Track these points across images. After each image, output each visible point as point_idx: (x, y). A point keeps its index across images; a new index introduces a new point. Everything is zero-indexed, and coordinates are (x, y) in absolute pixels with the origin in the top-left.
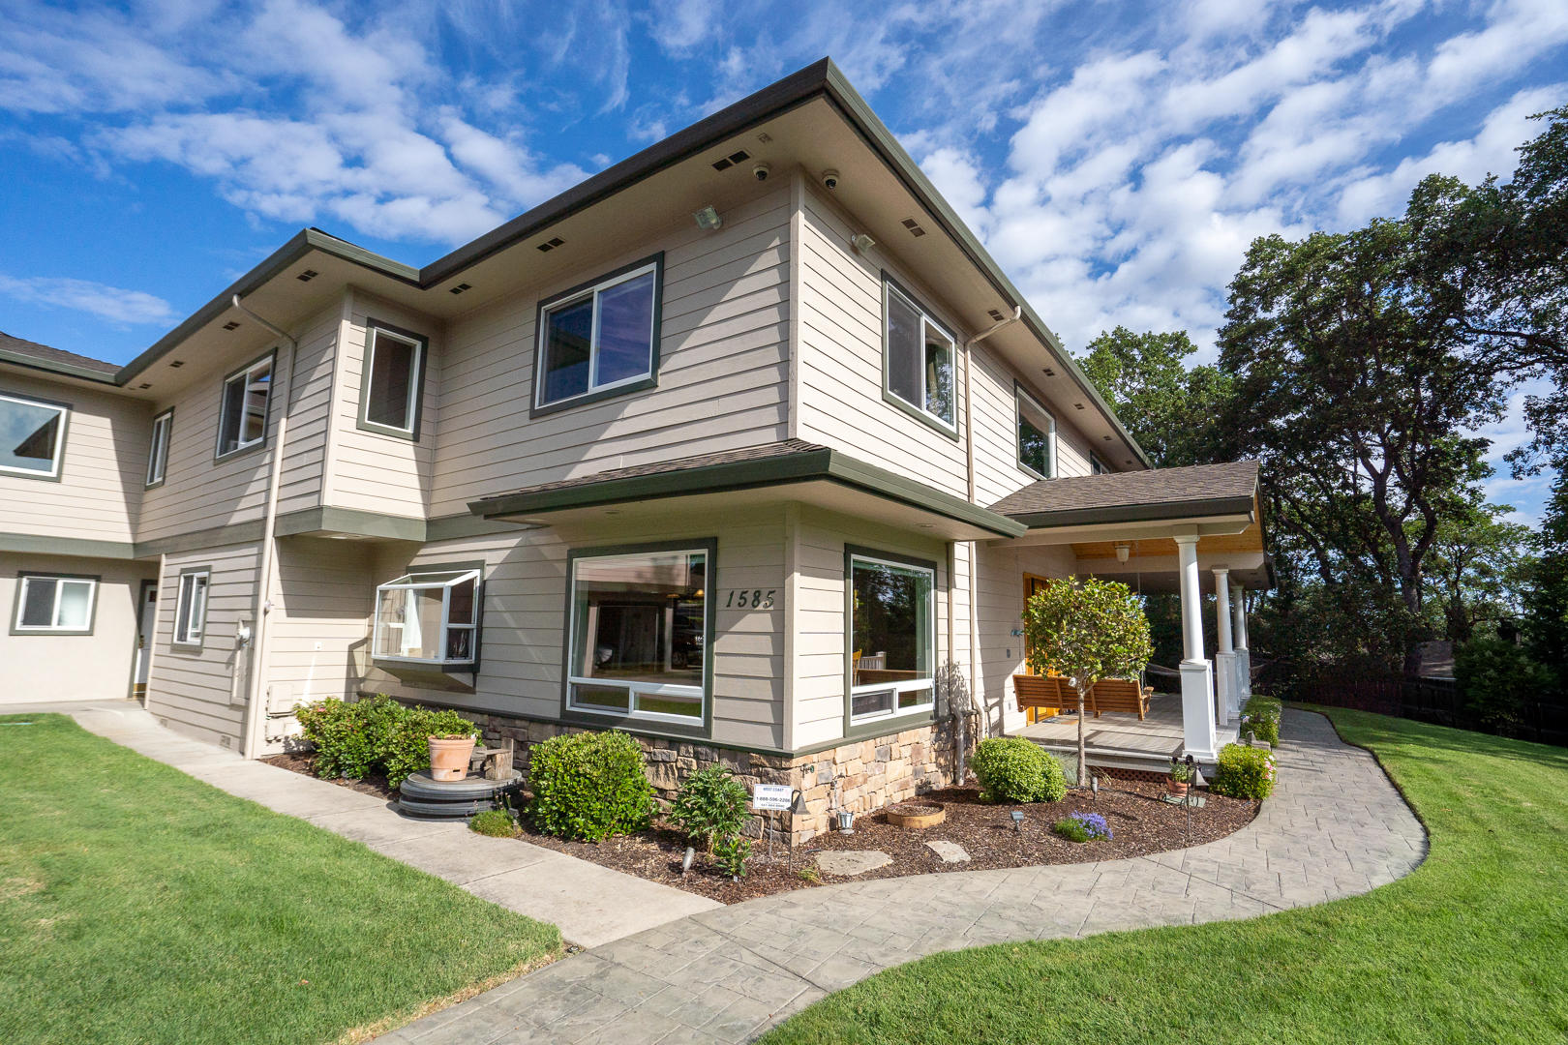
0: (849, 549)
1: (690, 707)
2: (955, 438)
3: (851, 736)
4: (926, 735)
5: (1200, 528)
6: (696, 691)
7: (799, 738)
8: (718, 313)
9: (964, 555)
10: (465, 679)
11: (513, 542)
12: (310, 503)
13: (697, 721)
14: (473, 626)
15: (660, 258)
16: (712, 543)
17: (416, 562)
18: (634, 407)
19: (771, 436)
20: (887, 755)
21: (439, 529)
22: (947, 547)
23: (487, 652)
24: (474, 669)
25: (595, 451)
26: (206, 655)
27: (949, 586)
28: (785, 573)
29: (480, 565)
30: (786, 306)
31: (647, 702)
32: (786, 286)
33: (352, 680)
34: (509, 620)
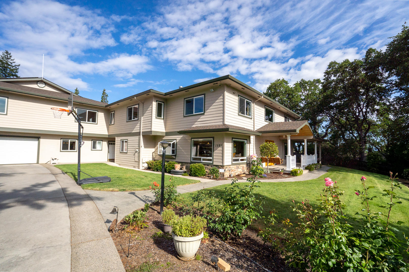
0: (233, 138)
1: (210, 160)
2: (251, 119)
3: (233, 164)
4: (245, 166)
5: (291, 134)
6: (211, 158)
7: (225, 164)
8: (214, 104)
9: (252, 138)
10: (174, 157)
11: (182, 136)
12: (150, 130)
13: (211, 162)
14: (175, 149)
15: (204, 94)
16: (213, 138)
17: (163, 139)
18: (202, 117)
19: (222, 123)
20: (238, 168)
21: (167, 134)
22: (249, 137)
23: (177, 153)
24: (175, 156)
25: (196, 123)
26: (128, 154)
27: (250, 143)
28: (223, 142)
29: (176, 140)
30: (224, 102)
31: (204, 160)
32: (224, 99)
33: (153, 158)
34: (181, 148)
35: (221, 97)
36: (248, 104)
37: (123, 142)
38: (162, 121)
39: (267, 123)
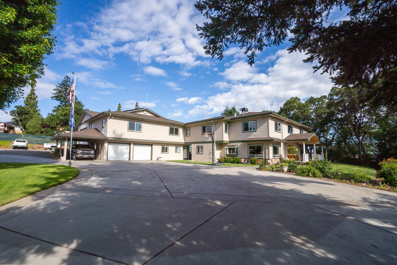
0: (273, 144)
1: (261, 156)
2: (281, 133)
3: (273, 158)
4: (279, 160)
5: (305, 141)
6: (262, 155)
7: (270, 158)
8: (262, 126)
9: (282, 144)
10: (236, 155)
11: (241, 143)
12: (222, 140)
13: (262, 157)
14: (237, 151)
15: (256, 120)
16: (262, 144)
17: (228, 145)
18: (254, 133)
19: (267, 136)
20: (276, 161)
21: (230, 142)
22: (280, 143)
23: (238, 153)
24: (237, 155)
25: (250, 136)
26: (203, 154)
27: (281, 147)
28: (269, 146)
29: (237, 145)
30: (268, 125)
31: (256, 156)
33: (220, 156)
34: (241, 150)
35: (267, 123)
36: (279, 124)
37: (198, 147)
38: (227, 134)
39: (289, 134)
